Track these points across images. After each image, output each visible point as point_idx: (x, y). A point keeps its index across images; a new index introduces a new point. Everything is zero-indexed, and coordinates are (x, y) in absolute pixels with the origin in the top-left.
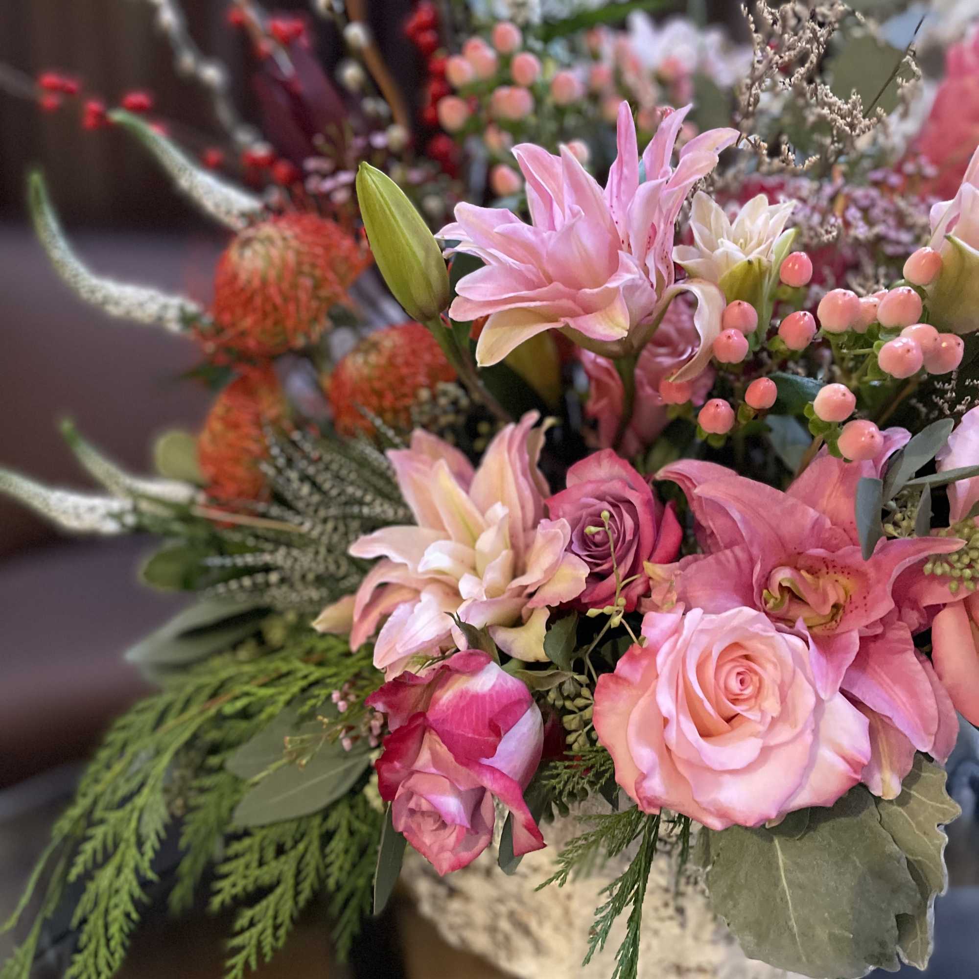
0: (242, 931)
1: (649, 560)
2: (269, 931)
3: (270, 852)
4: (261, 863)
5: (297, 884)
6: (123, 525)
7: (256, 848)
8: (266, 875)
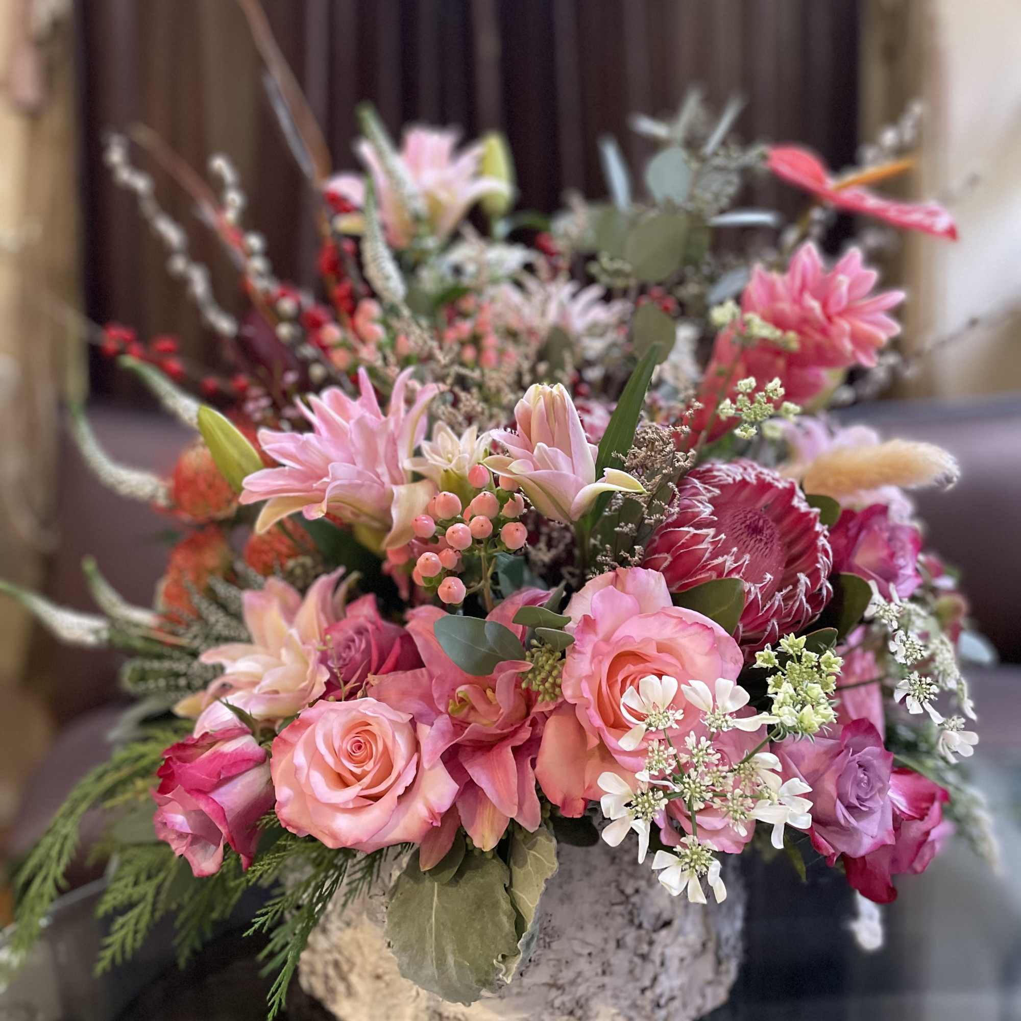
0: (117, 931)
1: (374, 674)
2: (130, 935)
3: (143, 877)
4: (136, 883)
5: (154, 904)
6: (99, 639)
8: (136, 892)
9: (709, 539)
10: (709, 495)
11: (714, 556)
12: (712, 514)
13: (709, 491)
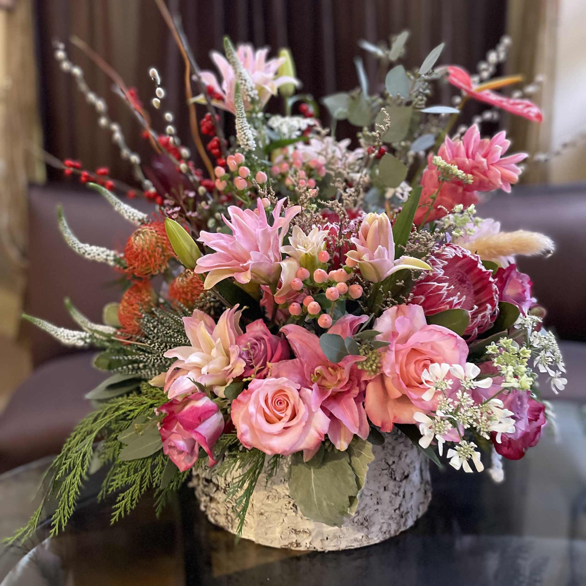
0: (120, 501)
1: (270, 362)
2: (129, 502)
3: (132, 472)
4: (128, 476)
5: (141, 485)
6: (86, 342)
7: (127, 470)
8: (130, 480)
9: (445, 288)
10: (442, 265)
11: (448, 297)
12: (444, 275)
13: (442, 263)
